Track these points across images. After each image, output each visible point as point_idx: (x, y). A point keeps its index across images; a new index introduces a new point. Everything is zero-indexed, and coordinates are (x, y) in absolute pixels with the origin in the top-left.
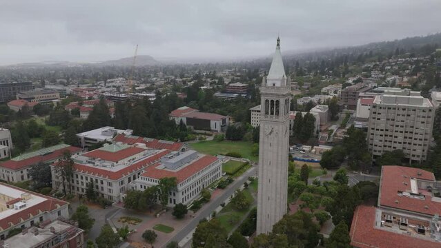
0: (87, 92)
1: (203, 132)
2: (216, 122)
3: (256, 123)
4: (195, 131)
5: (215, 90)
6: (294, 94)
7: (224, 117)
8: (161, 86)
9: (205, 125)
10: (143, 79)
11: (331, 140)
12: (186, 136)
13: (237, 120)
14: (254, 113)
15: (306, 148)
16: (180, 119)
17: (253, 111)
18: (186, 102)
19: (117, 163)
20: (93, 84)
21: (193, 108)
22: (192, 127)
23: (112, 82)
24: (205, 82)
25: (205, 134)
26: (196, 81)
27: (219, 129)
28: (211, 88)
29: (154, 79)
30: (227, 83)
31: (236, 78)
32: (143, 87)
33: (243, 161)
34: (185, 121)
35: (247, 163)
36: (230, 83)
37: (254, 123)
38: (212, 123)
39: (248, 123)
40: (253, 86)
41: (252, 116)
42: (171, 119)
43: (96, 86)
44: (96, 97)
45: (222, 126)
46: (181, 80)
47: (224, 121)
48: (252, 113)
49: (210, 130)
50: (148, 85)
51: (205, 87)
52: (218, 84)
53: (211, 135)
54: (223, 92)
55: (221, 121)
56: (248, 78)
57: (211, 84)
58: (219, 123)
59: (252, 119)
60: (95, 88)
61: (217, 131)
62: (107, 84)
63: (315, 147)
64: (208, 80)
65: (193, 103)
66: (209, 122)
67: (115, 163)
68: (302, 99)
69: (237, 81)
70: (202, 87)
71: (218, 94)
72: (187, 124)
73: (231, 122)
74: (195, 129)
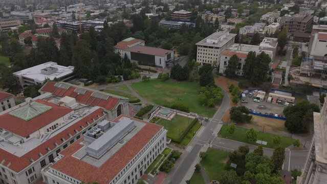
0: (45, 19)
1: (147, 67)
2: (161, 59)
3: (202, 58)
4: (139, 66)
5: (160, 18)
6: (236, 23)
7: (169, 51)
8: (112, 13)
9: (149, 60)
10: (99, 5)
11: (286, 83)
12: (130, 74)
13: (183, 53)
14: (200, 48)
15: (261, 94)
16: (124, 52)
17: (199, 46)
18: (132, 32)
19: (28, 137)
20: (55, 9)
21: (138, 38)
22: (137, 62)
23: (73, 7)
24: (152, 8)
25: (149, 70)
26: (144, 7)
27: (163, 64)
28: (157, 15)
29: (109, 4)
30: (171, 9)
31: (180, 5)
32: (97, 13)
33: (192, 116)
34: (129, 55)
35: (196, 121)
36: (175, 10)
37: (199, 58)
38: (157, 59)
39: (194, 60)
40: (196, 13)
41: (198, 51)
42: (116, 52)
43: (58, 11)
44: (51, 24)
45: (166, 62)
46: (131, 5)
47: (169, 56)
48: (198, 48)
49: (154, 66)
50: (102, 11)
51: (151, 14)
52: (164, 11)
53: (155, 72)
54: (168, 19)
55: (166, 57)
56: (191, 5)
57: (157, 11)
58: (164, 59)
59: (198, 54)
60: (56, 13)
61: (161, 67)
62: (68, 10)
63: (270, 94)
64: (155, 6)
65: (138, 33)
66: (153, 57)
67: (25, 139)
68: (244, 28)
69: (181, 8)
70: (148, 15)
71: (163, 21)
72: (132, 59)
73: (176, 55)
74: (140, 64)
